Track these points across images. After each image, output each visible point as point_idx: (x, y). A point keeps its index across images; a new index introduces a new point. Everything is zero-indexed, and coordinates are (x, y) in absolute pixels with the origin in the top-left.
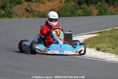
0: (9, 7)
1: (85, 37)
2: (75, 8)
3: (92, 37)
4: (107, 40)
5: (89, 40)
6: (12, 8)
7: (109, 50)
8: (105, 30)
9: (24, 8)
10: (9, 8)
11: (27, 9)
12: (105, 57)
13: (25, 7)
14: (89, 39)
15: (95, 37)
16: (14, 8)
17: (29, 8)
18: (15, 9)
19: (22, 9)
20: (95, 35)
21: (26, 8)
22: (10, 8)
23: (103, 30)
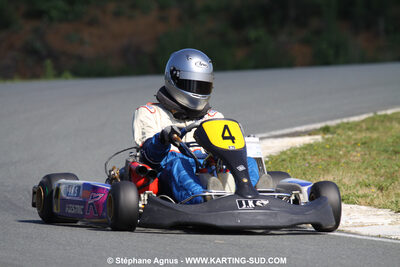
1: (268, 148)
3: (296, 148)
4: (357, 155)
5: (284, 157)
7: (365, 196)
8: (345, 120)
12: (351, 222)
14: (283, 153)
15: (308, 147)
20: (307, 140)
23: (338, 121)
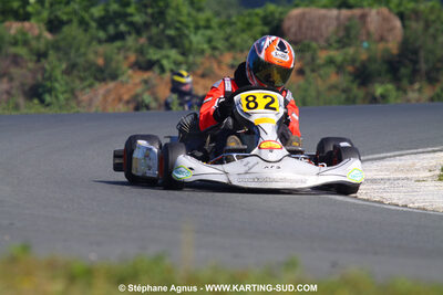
0: (63, 93)
2: (343, 96)
6: (78, 93)
9: (126, 97)
10: (61, 97)
11: (140, 99)
13: (133, 93)
16: (84, 97)
17: (147, 98)
18: (91, 100)
19: (120, 100)
21: (137, 96)
22: (66, 95)
